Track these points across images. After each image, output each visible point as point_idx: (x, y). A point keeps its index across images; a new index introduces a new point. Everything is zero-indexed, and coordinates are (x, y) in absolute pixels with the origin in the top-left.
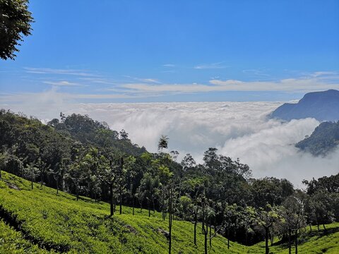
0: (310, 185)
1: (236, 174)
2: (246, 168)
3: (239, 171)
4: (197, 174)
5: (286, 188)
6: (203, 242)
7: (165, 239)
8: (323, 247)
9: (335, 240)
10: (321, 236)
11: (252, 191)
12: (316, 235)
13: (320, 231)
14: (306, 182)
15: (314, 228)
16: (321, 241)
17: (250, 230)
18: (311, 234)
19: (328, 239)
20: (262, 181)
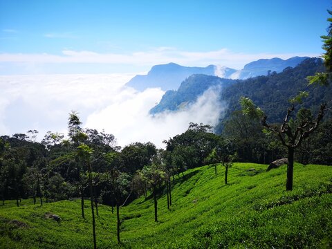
0: (168, 143)
1: (103, 144)
2: (111, 138)
3: (106, 142)
4: (64, 150)
5: (151, 149)
6: (91, 215)
7: (56, 223)
8: (186, 190)
9: (193, 182)
10: (182, 182)
11: (123, 157)
12: (178, 182)
13: (180, 178)
14: (165, 142)
15: (176, 177)
16: (183, 185)
17: (125, 192)
18: (175, 182)
19: (188, 183)
20: (130, 147)
